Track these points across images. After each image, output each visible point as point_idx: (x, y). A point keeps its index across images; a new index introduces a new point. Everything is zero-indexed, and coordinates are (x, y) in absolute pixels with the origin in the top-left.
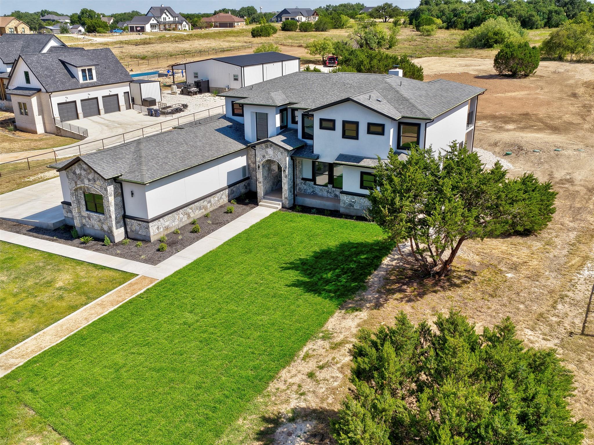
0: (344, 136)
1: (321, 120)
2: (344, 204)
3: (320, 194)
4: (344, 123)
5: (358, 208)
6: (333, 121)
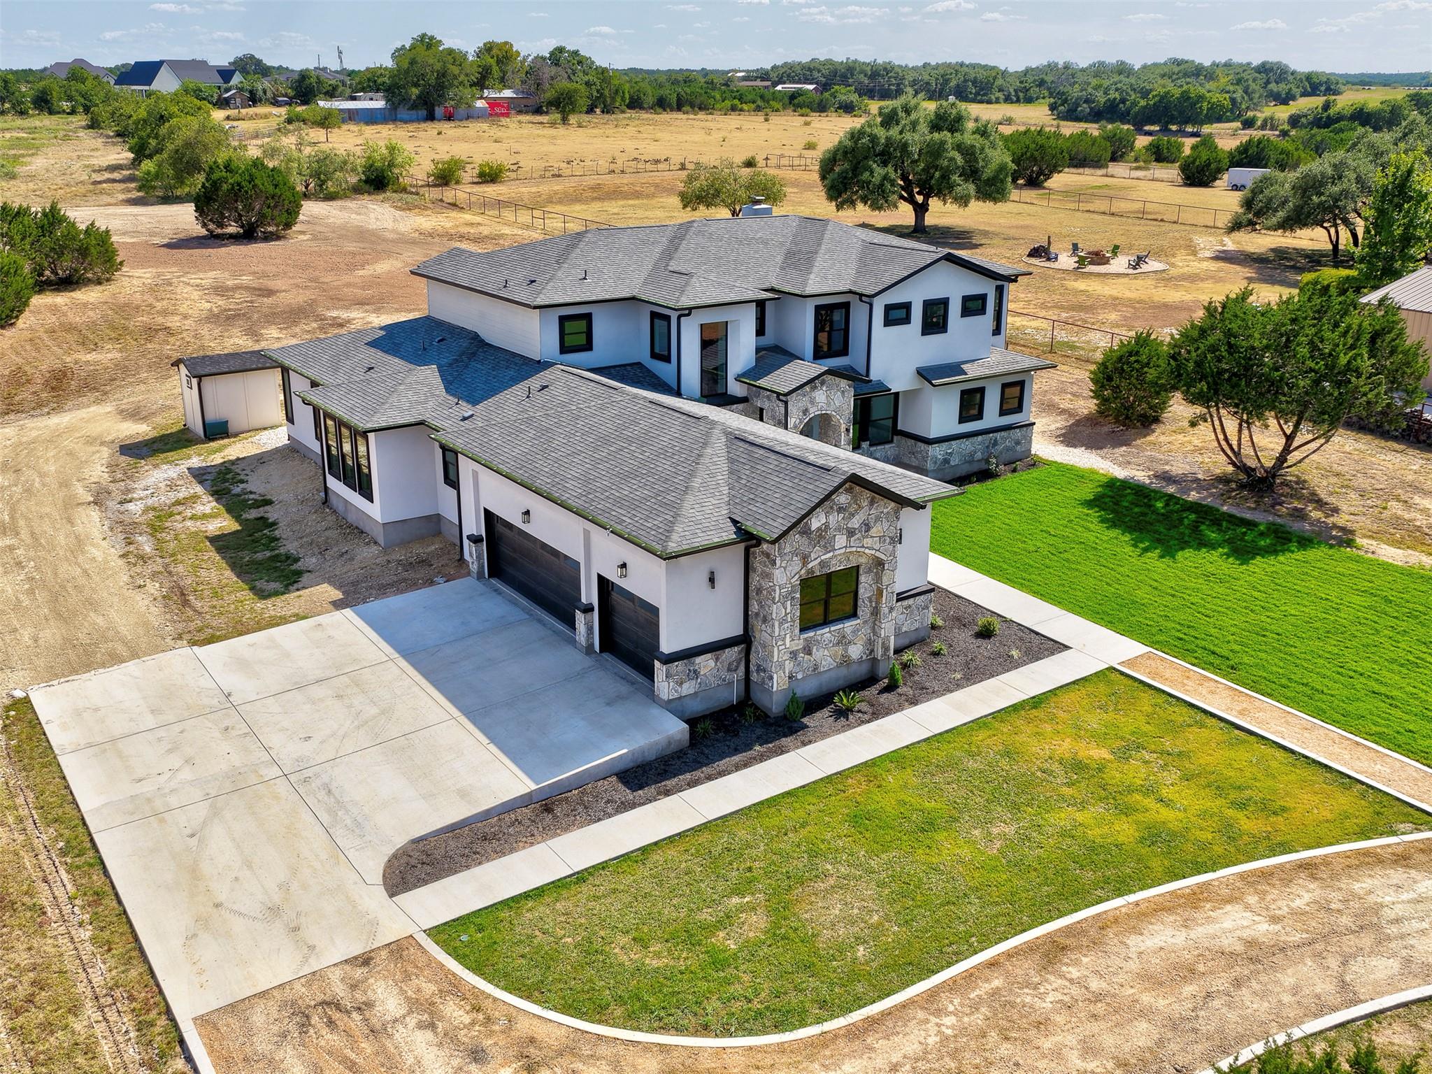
0: (926, 330)
1: (887, 308)
2: (936, 463)
4: (926, 304)
5: (957, 462)
6: (908, 306)
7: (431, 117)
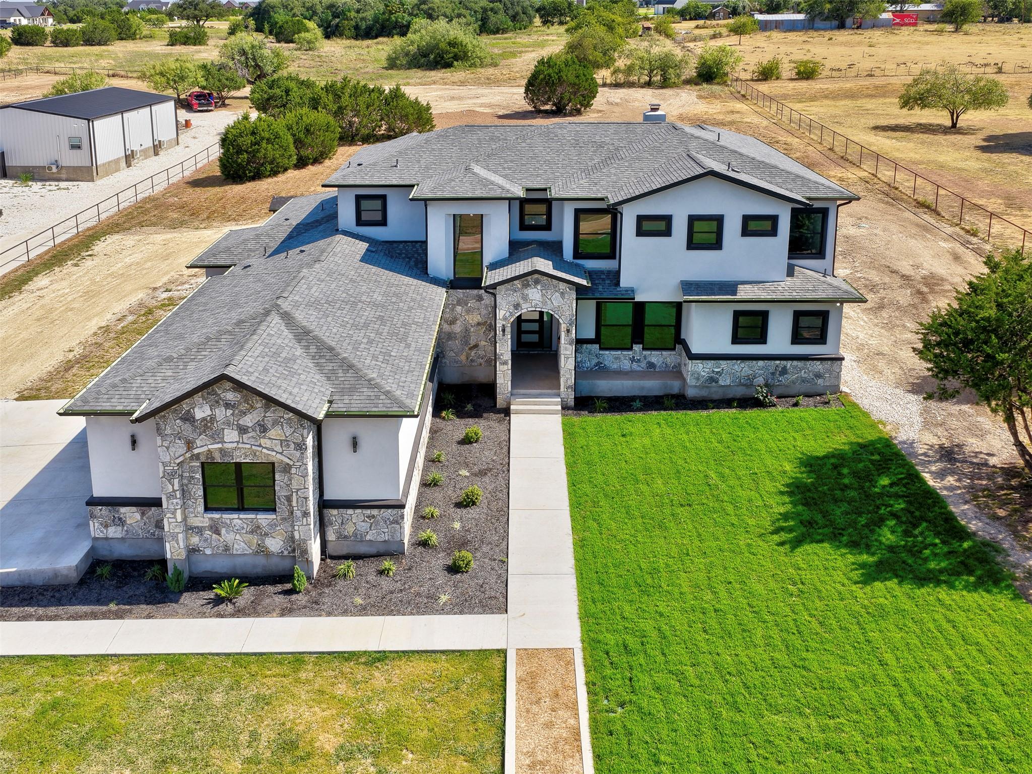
0: (692, 245)
1: (641, 219)
2: (698, 379)
3: (615, 366)
4: (692, 219)
5: (728, 382)
6: (668, 219)
7: (842, 26)
